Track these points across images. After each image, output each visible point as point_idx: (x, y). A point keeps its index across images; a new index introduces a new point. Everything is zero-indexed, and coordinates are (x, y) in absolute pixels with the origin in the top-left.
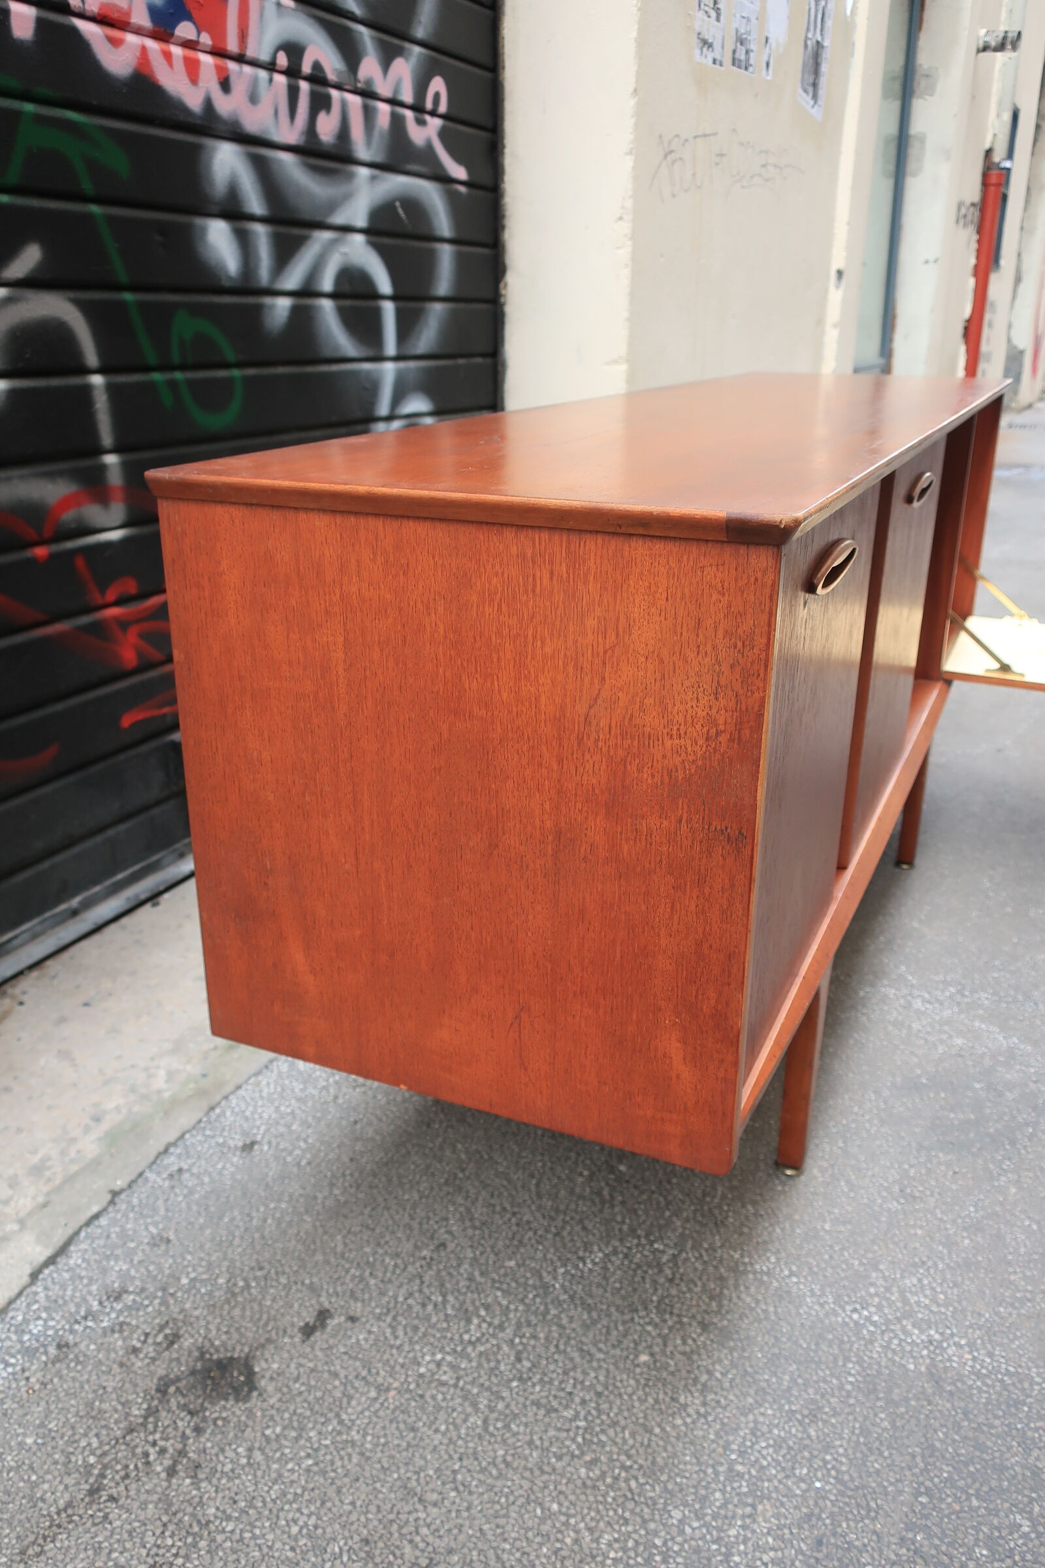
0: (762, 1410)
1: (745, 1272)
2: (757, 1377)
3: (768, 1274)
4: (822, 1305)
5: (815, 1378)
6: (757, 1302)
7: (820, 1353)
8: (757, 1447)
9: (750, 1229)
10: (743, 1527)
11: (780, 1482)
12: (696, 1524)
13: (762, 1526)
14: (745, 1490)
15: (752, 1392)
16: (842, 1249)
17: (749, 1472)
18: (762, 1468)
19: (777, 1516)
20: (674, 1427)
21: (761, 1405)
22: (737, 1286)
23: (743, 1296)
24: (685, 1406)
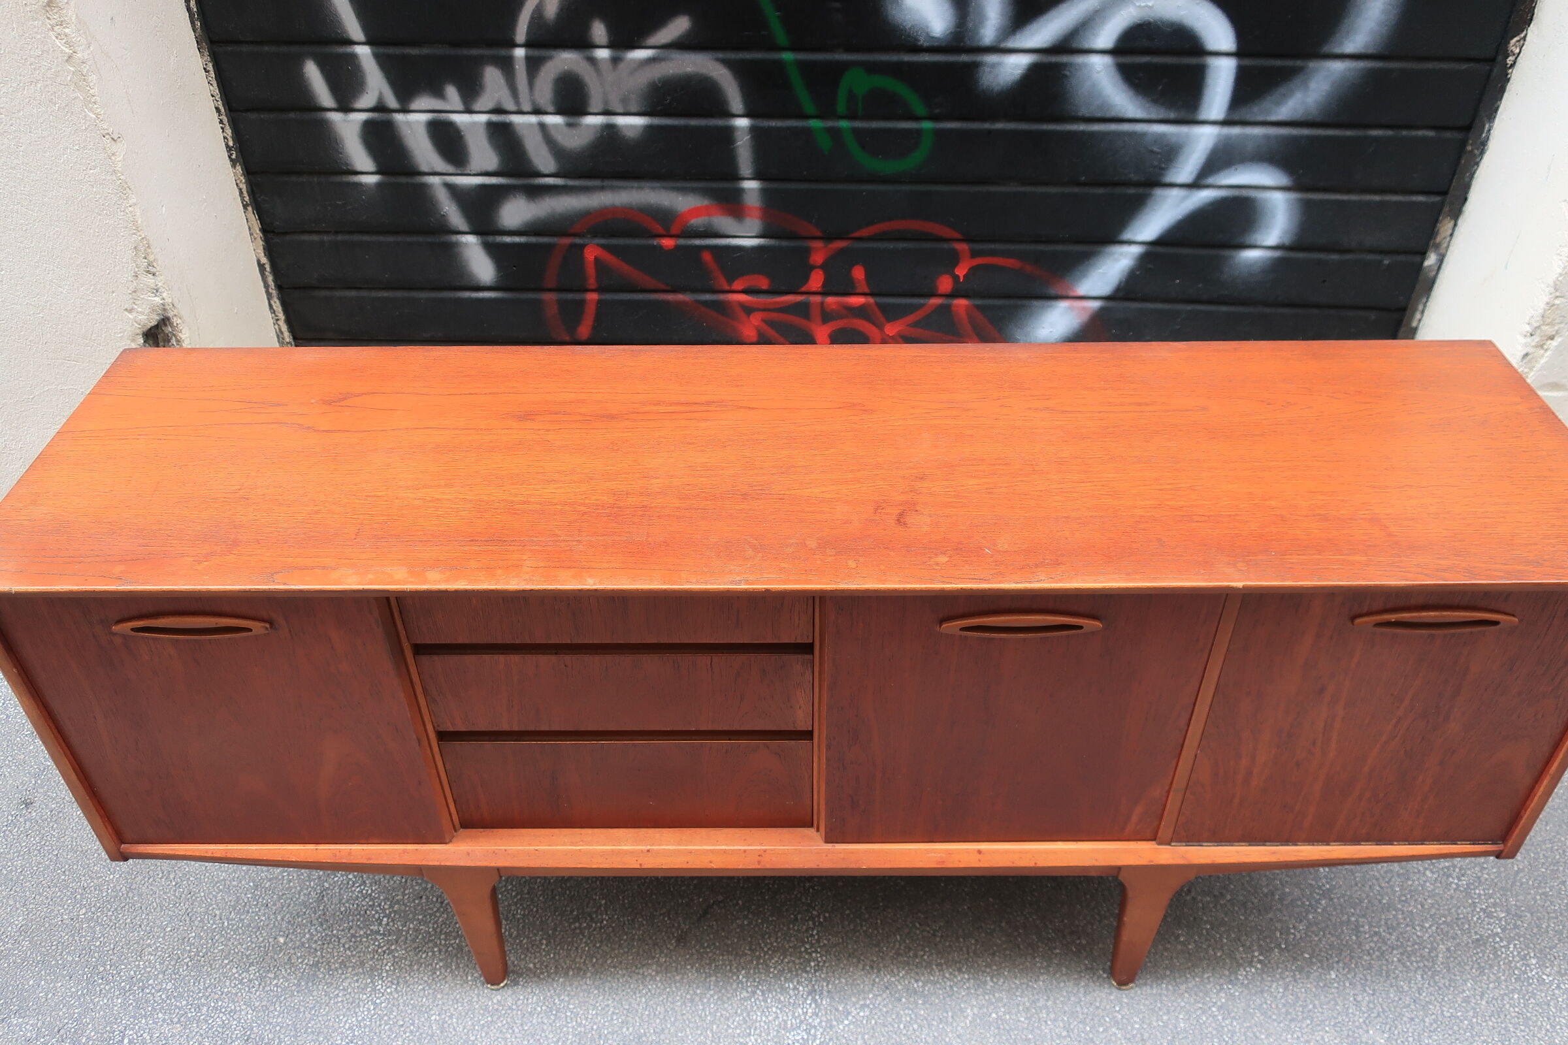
0: (250, 1012)
1: (372, 977)
2: (278, 1003)
3: (374, 990)
4: (350, 1028)
5: (282, 1036)
6: (344, 989)
7: (305, 1035)
8: (221, 1015)
9: (418, 969)
10: (164, 1020)
11: (197, 1032)
12: (163, 997)
13: (165, 1029)
14: (190, 1015)
15: (264, 1003)
16: (411, 1032)
17: (202, 1015)
18: (207, 1021)
19: (173, 1036)
20: (231, 969)
21: (253, 1011)
22: (357, 974)
23: (349, 980)
24: (248, 971)
